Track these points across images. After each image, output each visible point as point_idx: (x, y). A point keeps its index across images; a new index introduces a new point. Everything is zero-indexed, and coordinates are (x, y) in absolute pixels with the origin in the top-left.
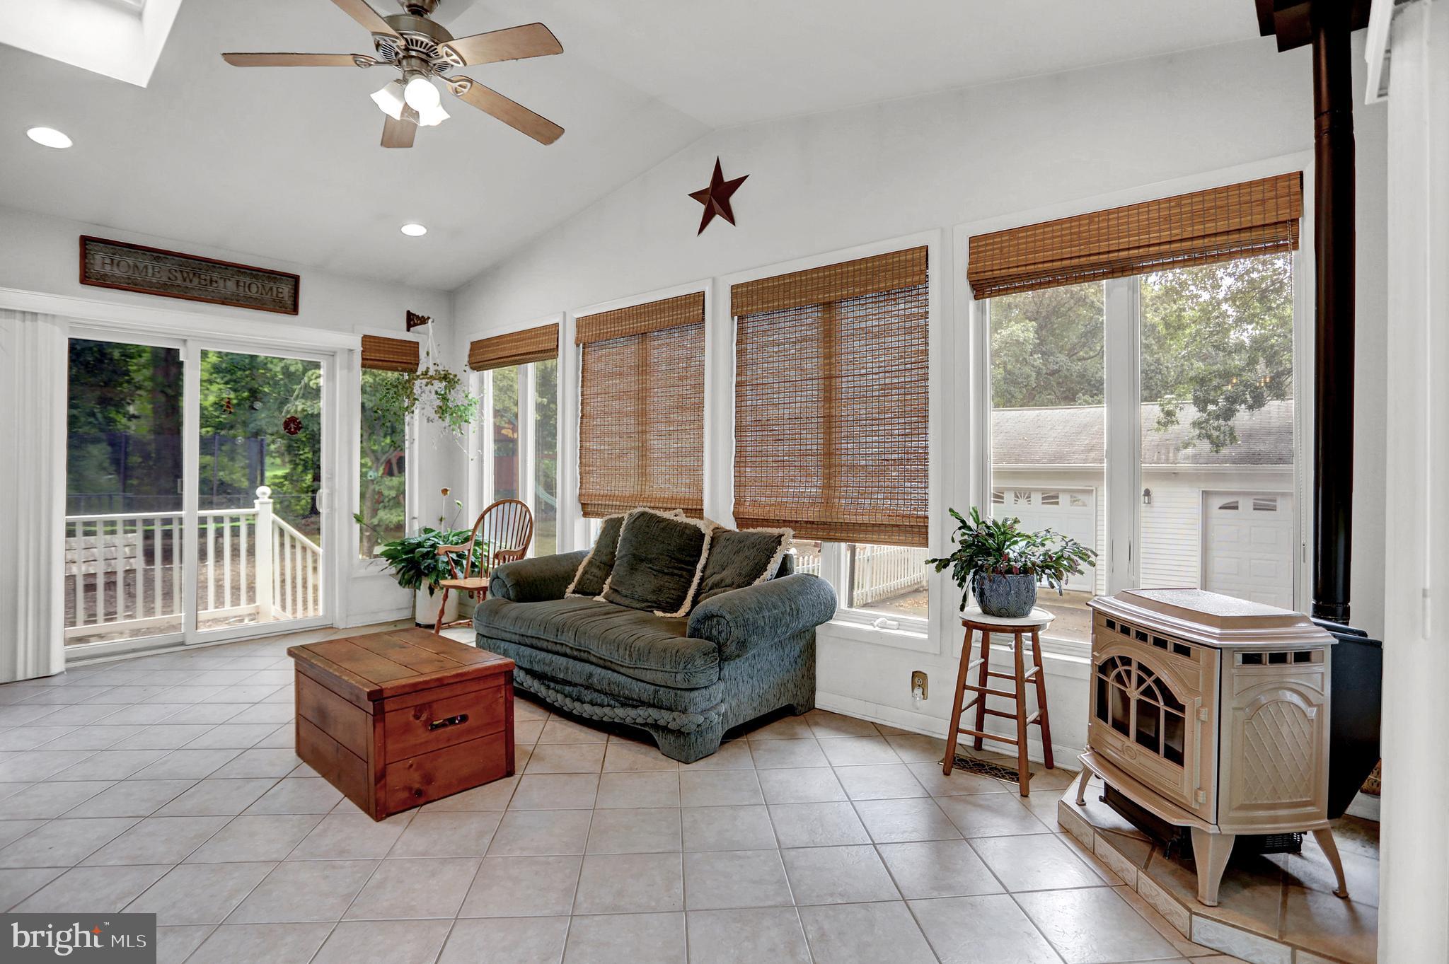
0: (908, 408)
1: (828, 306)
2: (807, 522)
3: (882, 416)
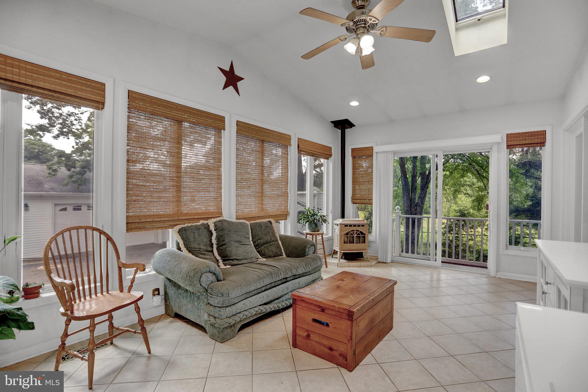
0: (283, 180)
1: (263, 141)
2: (257, 217)
3: (277, 181)
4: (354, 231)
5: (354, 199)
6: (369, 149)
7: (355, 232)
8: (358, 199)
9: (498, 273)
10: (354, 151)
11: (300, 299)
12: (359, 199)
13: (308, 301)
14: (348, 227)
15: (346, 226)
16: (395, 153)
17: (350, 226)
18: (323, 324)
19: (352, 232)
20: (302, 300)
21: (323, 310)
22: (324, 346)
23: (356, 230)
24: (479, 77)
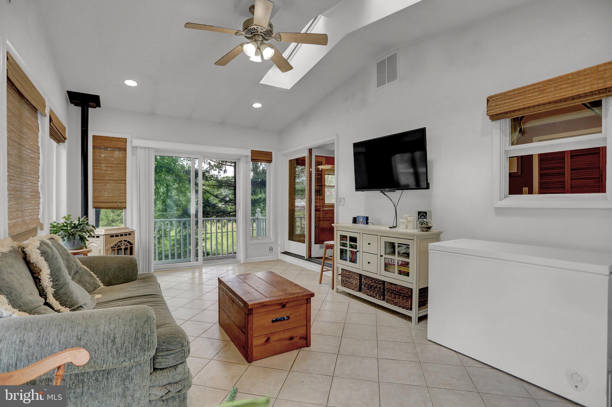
4: (121, 241)
5: (97, 202)
6: (122, 140)
7: (123, 242)
8: (102, 202)
9: (247, 259)
10: (97, 139)
11: (261, 305)
12: (105, 202)
13: (270, 303)
14: (115, 238)
15: (112, 236)
16: (156, 150)
17: (117, 236)
18: (280, 320)
19: (119, 244)
20: (265, 305)
21: (283, 306)
22: (285, 339)
23: (124, 241)
24: (255, 103)
